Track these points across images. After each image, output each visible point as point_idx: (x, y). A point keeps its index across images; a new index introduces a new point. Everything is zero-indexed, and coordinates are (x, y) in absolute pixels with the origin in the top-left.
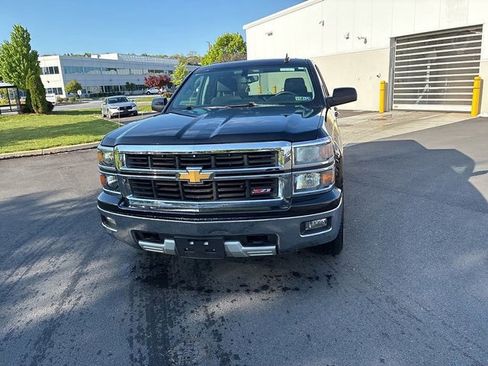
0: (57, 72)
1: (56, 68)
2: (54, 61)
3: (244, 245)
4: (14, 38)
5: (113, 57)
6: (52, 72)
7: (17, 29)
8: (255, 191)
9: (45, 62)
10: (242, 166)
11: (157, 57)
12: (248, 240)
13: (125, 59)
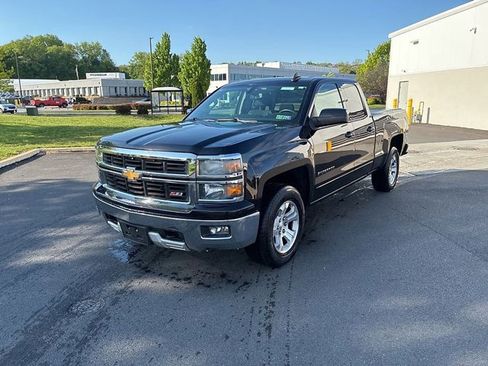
0: (225, 79)
1: (225, 75)
2: (223, 69)
3: (163, 237)
4: (194, 48)
5: (276, 65)
6: (221, 79)
7: (197, 41)
8: (172, 194)
9: (216, 70)
10: (161, 170)
11: (322, 65)
12: (165, 234)
13: (287, 67)
